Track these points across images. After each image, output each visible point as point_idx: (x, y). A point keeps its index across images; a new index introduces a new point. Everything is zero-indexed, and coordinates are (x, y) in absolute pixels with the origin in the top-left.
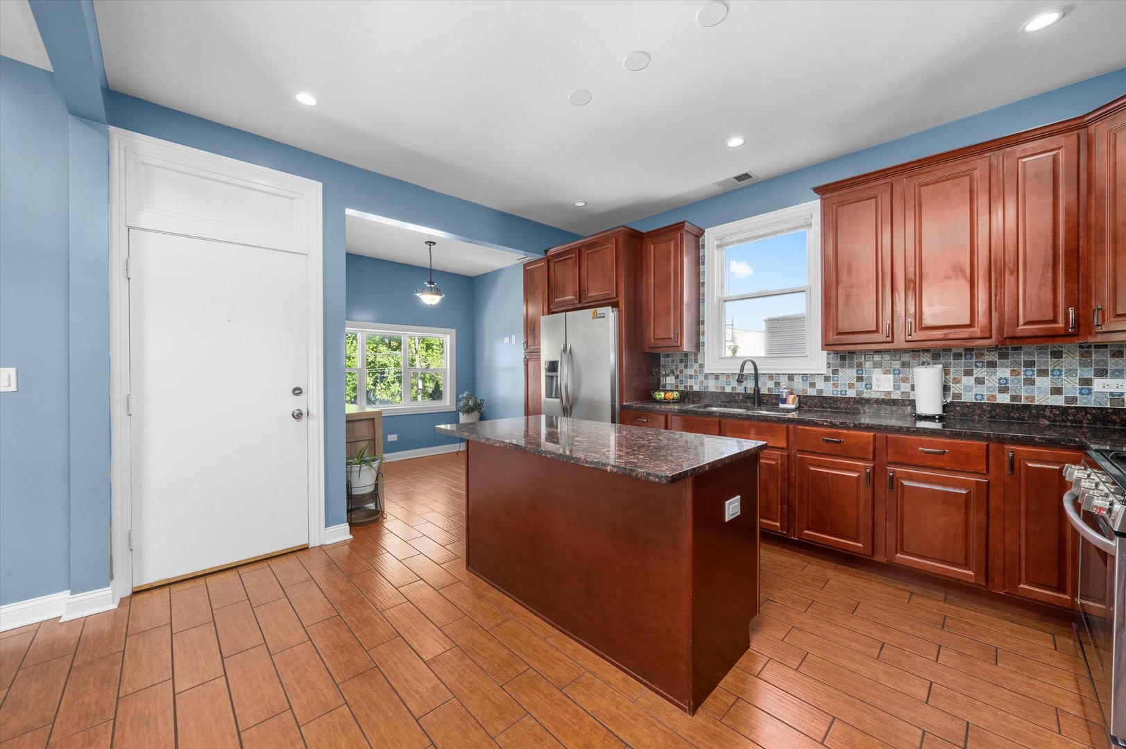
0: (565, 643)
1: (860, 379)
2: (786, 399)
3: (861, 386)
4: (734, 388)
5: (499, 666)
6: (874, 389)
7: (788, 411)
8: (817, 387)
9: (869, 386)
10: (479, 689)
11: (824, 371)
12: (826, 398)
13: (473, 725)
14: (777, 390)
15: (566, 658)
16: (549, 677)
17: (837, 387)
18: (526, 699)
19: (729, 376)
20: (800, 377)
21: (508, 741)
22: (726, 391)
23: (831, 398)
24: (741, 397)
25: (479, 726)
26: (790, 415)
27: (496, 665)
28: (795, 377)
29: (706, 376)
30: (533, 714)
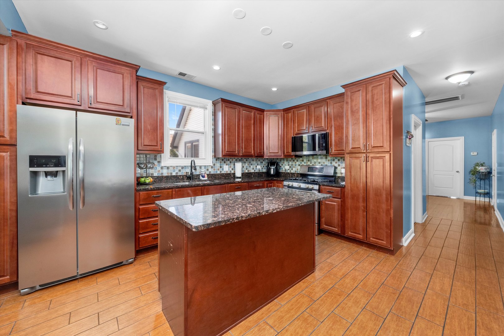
0: (285, 298)
1: (221, 167)
2: (204, 176)
3: (221, 169)
4: (177, 173)
5: (308, 324)
6: (224, 170)
7: (205, 181)
8: (209, 171)
9: (223, 170)
10: (327, 332)
11: (212, 164)
12: (212, 174)
13: (349, 332)
14: (195, 173)
15: (295, 298)
16: (309, 304)
17: (215, 170)
18: (325, 313)
19: (174, 167)
20: (204, 167)
21: (350, 318)
22: (173, 175)
23: (214, 174)
24: (181, 177)
25: (349, 330)
26: (206, 182)
27: (308, 326)
28: (202, 167)
29: (162, 168)
30: (333, 309)
